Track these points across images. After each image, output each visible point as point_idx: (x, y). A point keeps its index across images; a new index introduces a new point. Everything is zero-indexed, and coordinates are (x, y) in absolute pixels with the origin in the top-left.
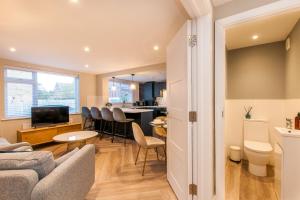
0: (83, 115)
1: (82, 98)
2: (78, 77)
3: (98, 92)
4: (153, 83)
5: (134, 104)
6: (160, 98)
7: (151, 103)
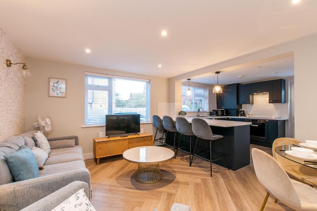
0: (154, 125)
1: (153, 105)
3: (171, 98)
4: (238, 85)
5: (211, 112)
6: (248, 105)
7: (235, 112)
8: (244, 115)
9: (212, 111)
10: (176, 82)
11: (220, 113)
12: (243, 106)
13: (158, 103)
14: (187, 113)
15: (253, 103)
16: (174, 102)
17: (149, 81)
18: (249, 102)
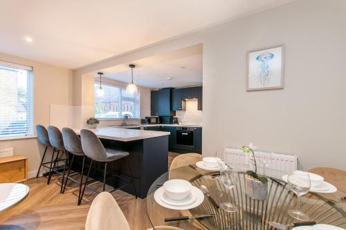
2: (32, 70)
3: (75, 99)
4: (171, 90)
5: (142, 120)
6: (182, 112)
7: (168, 119)
8: (177, 122)
9: (144, 118)
10: (83, 76)
11: (153, 120)
12: (177, 112)
13: (52, 105)
14: (100, 122)
15: (185, 110)
16: (80, 104)
17: (30, 69)
18: (181, 109)
